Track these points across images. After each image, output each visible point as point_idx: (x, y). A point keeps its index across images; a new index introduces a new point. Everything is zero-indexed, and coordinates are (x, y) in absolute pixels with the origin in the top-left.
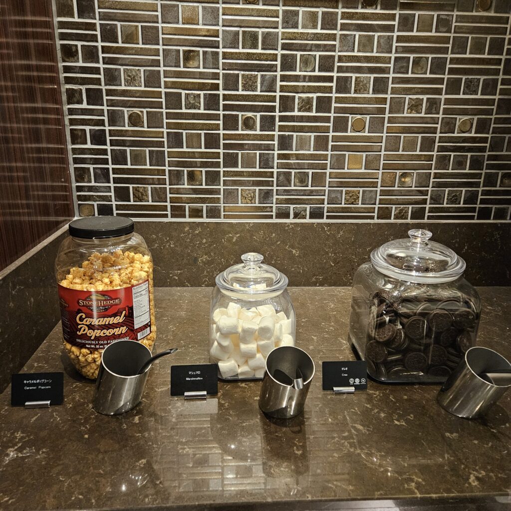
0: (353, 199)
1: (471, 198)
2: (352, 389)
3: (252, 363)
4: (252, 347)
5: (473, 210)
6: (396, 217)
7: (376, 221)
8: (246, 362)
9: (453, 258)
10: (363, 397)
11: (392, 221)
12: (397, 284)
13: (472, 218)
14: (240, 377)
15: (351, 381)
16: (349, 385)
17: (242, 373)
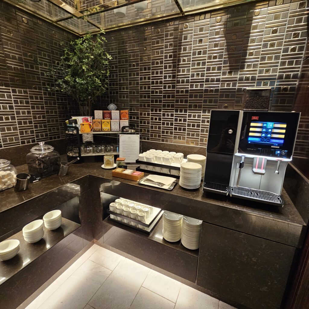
0: (12, 140)
1: (46, 135)
2: (38, 180)
3: (7, 184)
4: (6, 179)
5: (48, 138)
6: (27, 143)
7: (21, 145)
8: (5, 185)
9: (50, 147)
10: (41, 181)
11: (26, 144)
12: (40, 154)
13: (48, 140)
14: (4, 189)
15: (37, 179)
16: (37, 180)
17: (4, 188)
